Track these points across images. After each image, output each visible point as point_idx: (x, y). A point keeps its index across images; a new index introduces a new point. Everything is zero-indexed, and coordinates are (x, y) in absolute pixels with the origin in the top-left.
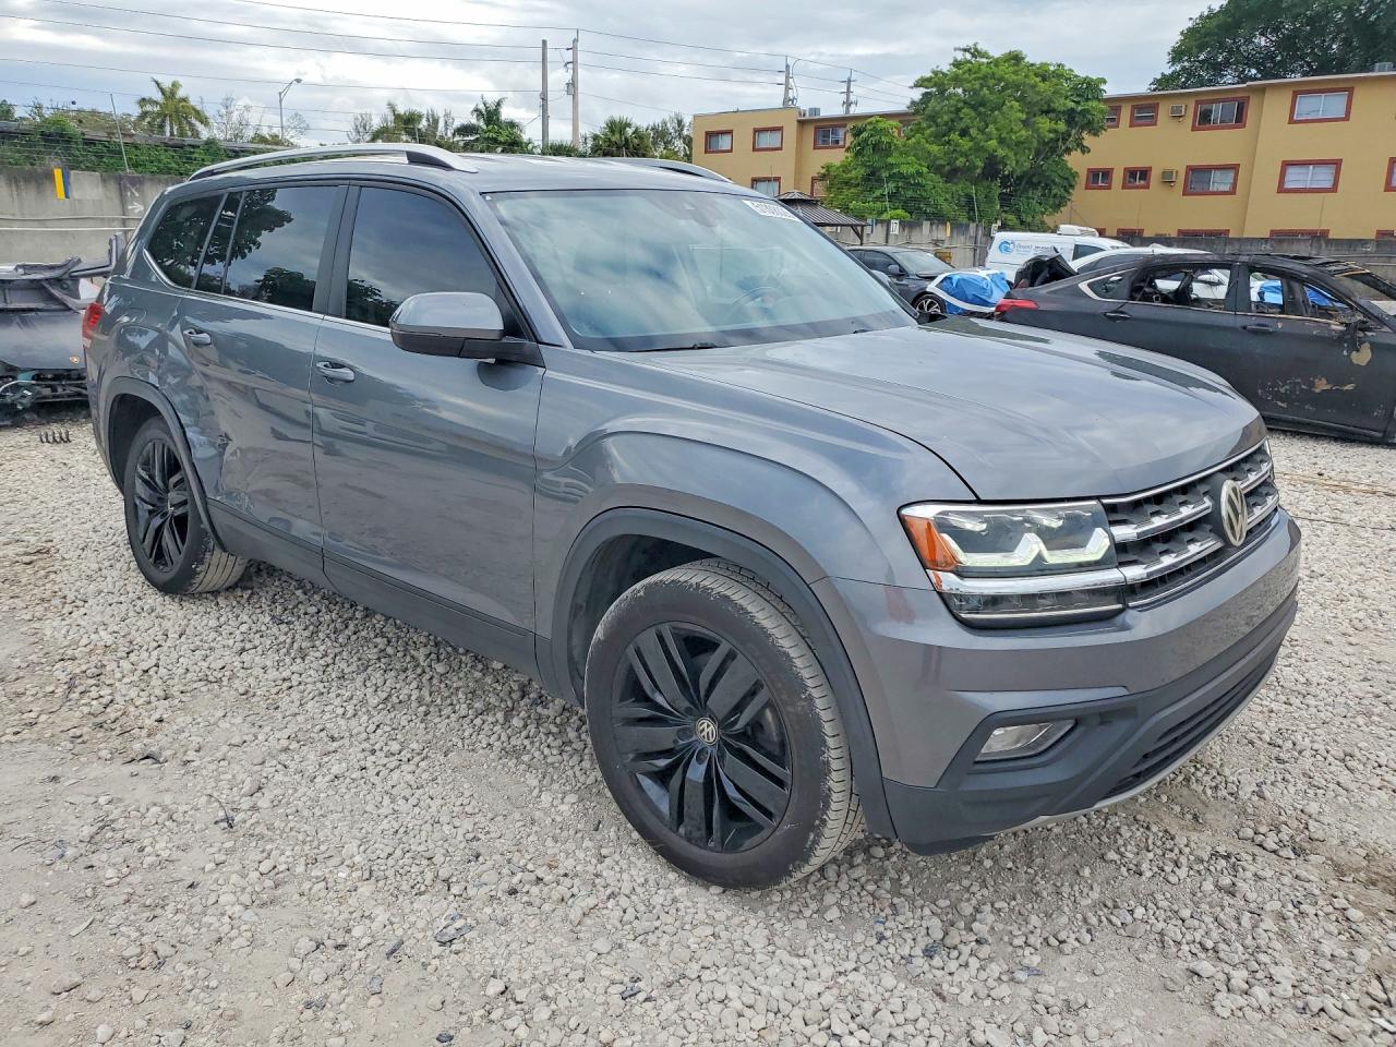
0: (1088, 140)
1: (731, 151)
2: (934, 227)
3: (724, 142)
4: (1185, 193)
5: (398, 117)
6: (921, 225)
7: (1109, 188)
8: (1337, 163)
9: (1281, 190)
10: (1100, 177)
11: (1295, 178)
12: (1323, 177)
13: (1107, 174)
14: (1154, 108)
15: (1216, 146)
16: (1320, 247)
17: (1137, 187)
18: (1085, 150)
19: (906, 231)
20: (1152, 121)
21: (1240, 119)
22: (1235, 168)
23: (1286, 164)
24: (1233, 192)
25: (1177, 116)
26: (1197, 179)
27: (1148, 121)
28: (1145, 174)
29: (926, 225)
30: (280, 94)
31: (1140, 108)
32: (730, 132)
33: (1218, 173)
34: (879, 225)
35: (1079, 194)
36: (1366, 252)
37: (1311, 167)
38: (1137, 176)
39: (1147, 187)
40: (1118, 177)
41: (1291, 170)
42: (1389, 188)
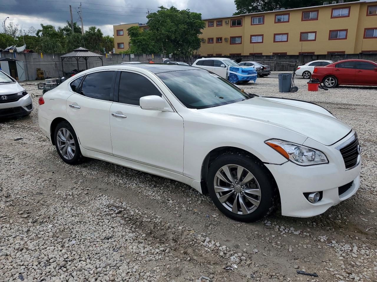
0: (201, 30)
1: (123, 35)
2: (147, 56)
3: (121, 33)
4: (230, 44)
5: (43, 27)
6: (142, 55)
7: (213, 43)
8: (262, 35)
9: (251, 42)
10: (211, 40)
11: (254, 39)
12: (259, 39)
13: (212, 39)
14: (221, 21)
15: (236, 31)
16: (254, 57)
17: (220, 43)
18: (201, 33)
19: (137, 57)
20: (221, 25)
22: (241, 37)
23: (251, 36)
24: (241, 43)
25: (227, 24)
26: (233, 40)
28: (221, 39)
29: (144, 55)
30: (4, 21)
31: (219, 22)
32: (122, 30)
33: (237, 38)
34: (126, 56)
36: (264, 59)
37: (257, 36)
38: (219, 40)
39: (222, 42)
40: (215, 40)
41: (253, 37)
42: (274, 41)
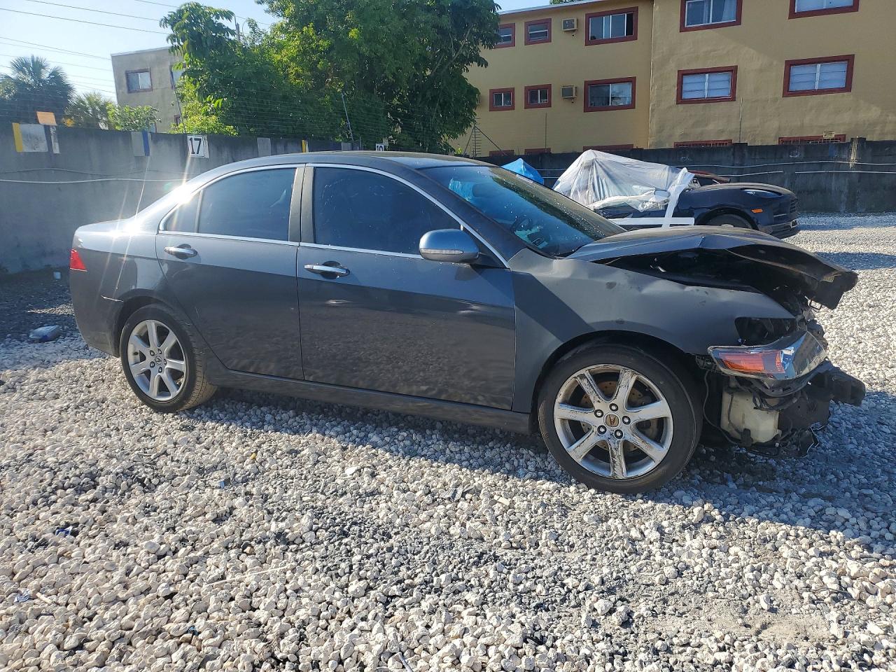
1: (151, 89)
4: (587, 109)
7: (513, 108)
8: (733, 70)
9: (680, 100)
10: (502, 99)
11: (693, 87)
12: (719, 86)
13: (509, 93)
14: (547, 24)
15: (610, 59)
17: (541, 106)
20: (545, 37)
21: (631, 32)
22: (632, 81)
23: (683, 74)
24: (632, 106)
25: (569, 28)
26: (596, 94)
27: (542, 38)
28: (545, 91)
31: (535, 25)
32: (147, 70)
33: (616, 87)
35: (483, 116)
37: (707, 75)
38: (538, 96)
39: (549, 105)
40: (520, 98)
41: (687, 80)
42: (788, 92)
